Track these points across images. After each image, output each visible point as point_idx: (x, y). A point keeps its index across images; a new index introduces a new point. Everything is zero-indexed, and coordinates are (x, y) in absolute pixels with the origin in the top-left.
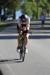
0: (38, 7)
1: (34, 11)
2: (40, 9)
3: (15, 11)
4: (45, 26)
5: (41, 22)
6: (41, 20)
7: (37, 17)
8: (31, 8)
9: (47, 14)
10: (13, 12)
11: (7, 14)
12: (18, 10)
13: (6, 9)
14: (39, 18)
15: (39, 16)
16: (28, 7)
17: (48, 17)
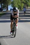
0: (21, 3)
1: (19, 6)
2: (23, 4)
3: (8, 6)
4: (26, 14)
5: (24, 12)
6: (23, 11)
7: (21, 9)
8: (18, 4)
9: (27, 7)
10: (7, 6)
11: (3, 7)
12: (10, 5)
13: (2, 4)
14: (22, 10)
15: (22, 9)
16: (16, 3)
17: (28, 9)
